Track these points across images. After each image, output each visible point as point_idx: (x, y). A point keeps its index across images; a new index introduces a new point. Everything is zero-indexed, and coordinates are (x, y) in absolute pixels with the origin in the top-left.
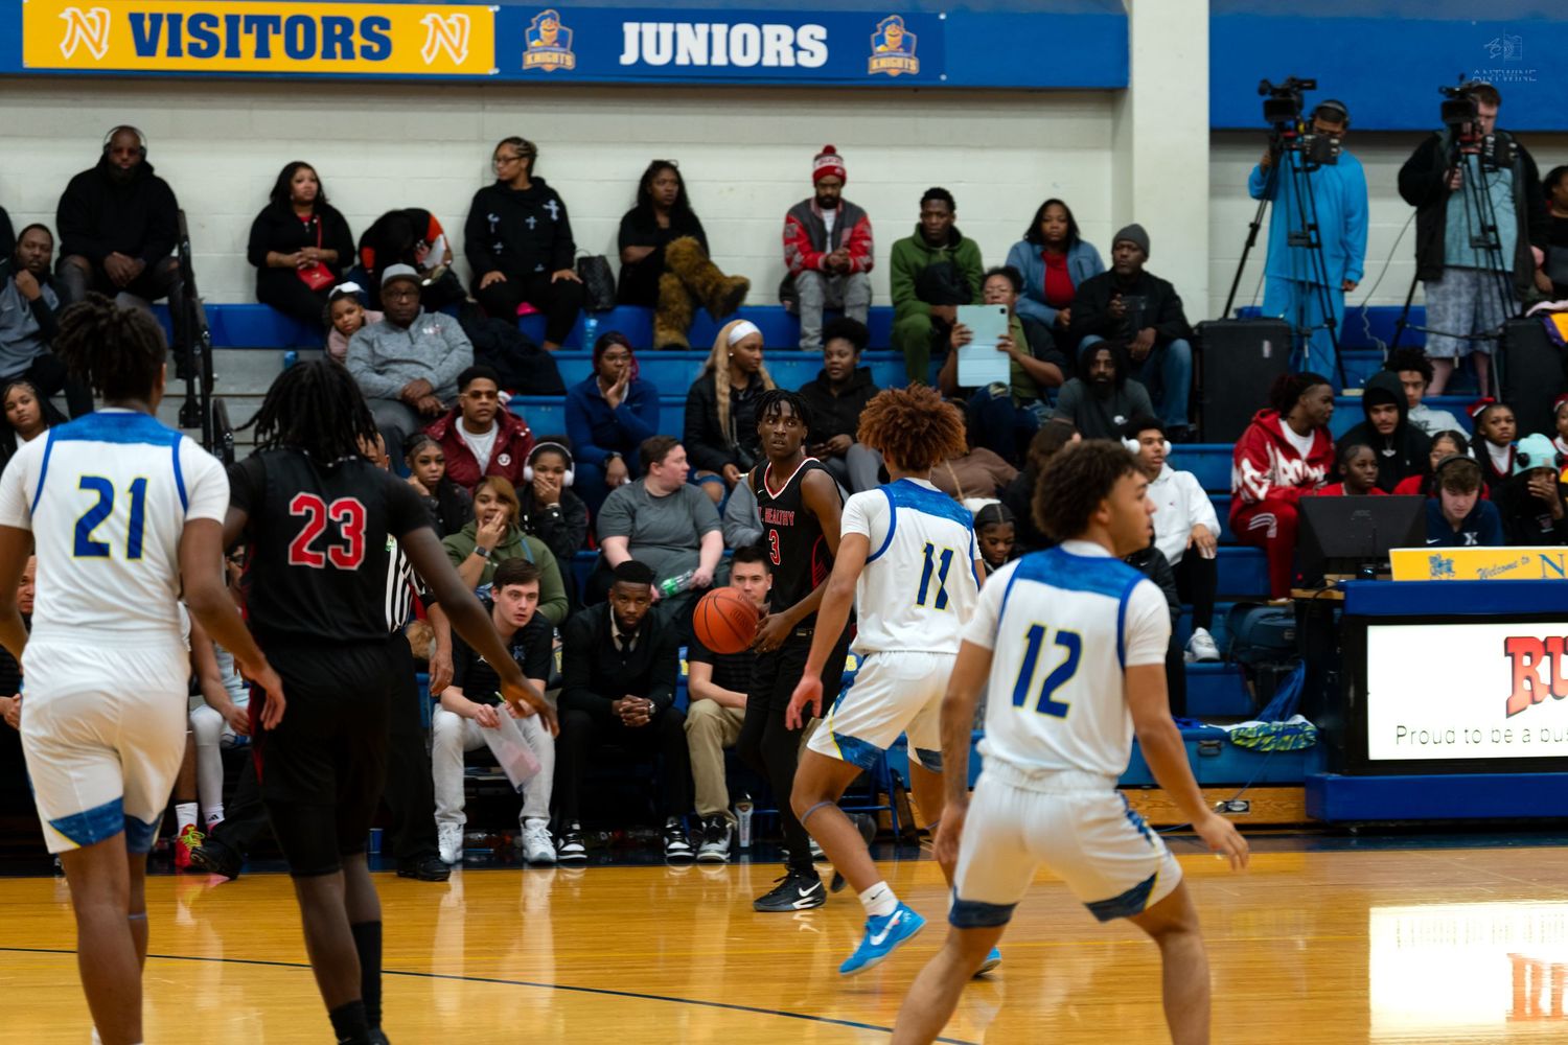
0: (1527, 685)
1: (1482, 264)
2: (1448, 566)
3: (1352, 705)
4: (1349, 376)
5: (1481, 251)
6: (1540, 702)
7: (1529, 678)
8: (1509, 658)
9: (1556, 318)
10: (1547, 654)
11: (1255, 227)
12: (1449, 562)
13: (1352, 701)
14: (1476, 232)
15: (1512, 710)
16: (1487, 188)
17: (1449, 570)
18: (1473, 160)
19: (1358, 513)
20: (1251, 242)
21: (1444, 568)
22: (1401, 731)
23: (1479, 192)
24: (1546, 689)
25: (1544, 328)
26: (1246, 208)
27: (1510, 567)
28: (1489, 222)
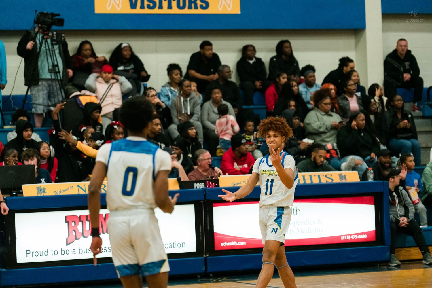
0: (74, 232)
1: (53, 78)
3: (10, 243)
4: (6, 121)
5: (53, 74)
6: (79, 239)
7: (74, 230)
8: (67, 223)
9: (81, 98)
10: (80, 221)
12: (44, 189)
13: (10, 242)
14: (50, 68)
15: (68, 243)
16: (54, 50)
17: (44, 192)
18: (49, 41)
19: (10, 172)
21: (42, 191)
22: (28, 252)
23: (51, 52)
24: (81, 234)
25: (77, 102)
27: (66, 190)
28: (56, 63)
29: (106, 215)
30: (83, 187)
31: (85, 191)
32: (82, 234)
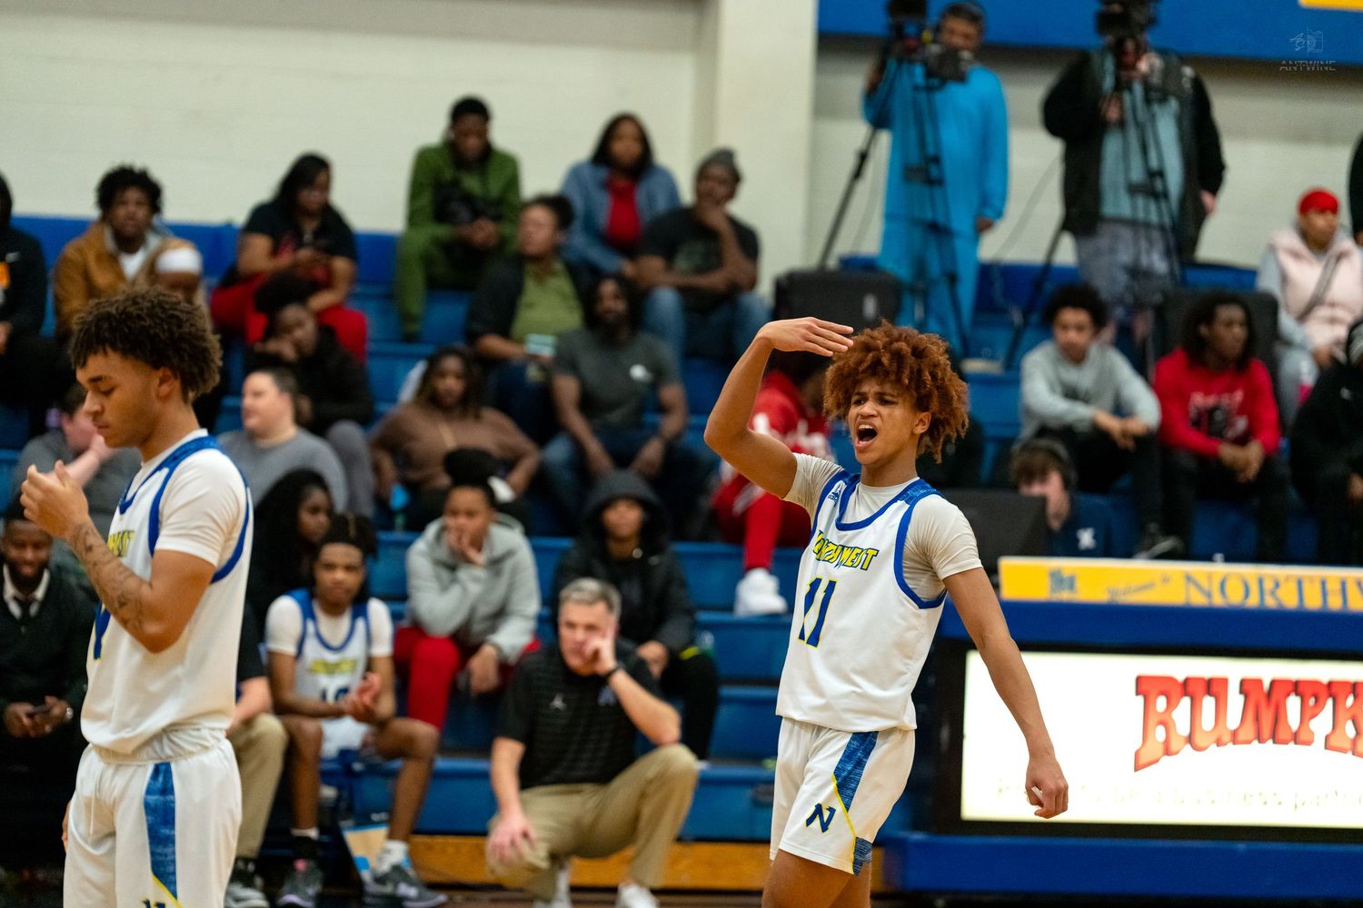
0: (1161, 732)
1: (1141, 215)
2: (1070, 583)
3: (944, 749)
6: (1176, 753)
7: (1162, 723)
8: (1141, 699)
10: (1187, 696)
11: (863, 157)
12: (1072, 579)
13: (946, 744)
15: (1141, 764)
17: (1071, 588)
20: (858, 174)
21: (1066, 585)
22: (1005, 785)
24: (1184, 739)
26: (855, 132)
27: (1146, 587)
28: (1154, 163)
29: (1273, 683)
30: (1204, 583)
31: (1209, 595)
32: (1190, 739)
